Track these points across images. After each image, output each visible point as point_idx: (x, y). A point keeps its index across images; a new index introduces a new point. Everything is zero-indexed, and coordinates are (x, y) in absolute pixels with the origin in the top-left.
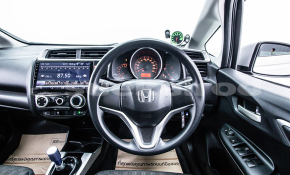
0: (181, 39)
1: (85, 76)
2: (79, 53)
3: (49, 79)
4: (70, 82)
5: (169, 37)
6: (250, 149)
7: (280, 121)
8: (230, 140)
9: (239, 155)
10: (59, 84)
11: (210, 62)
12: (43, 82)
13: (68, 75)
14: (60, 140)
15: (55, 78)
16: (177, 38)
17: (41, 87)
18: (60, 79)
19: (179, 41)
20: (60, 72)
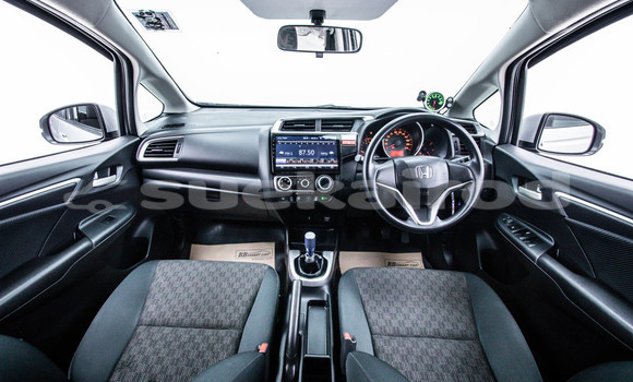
0: (440, 103)
1: (331, 153)
2: (318, 125)
3: (290, 156)
4: (315, 161)
5: (424, 100)
6: (532, 233)
7: (557, 193)
8: (510, 228)
9: (520, 240)
10: (302, 163)
11: (485, 137)
12: (284, 160)
13: (311, 152)
14: (249, 252)
15: (296, 155)
16: (435, 101)
17: (282, 166)
18: (302, 156)
19: (437, 107)
20: (302, 148)
